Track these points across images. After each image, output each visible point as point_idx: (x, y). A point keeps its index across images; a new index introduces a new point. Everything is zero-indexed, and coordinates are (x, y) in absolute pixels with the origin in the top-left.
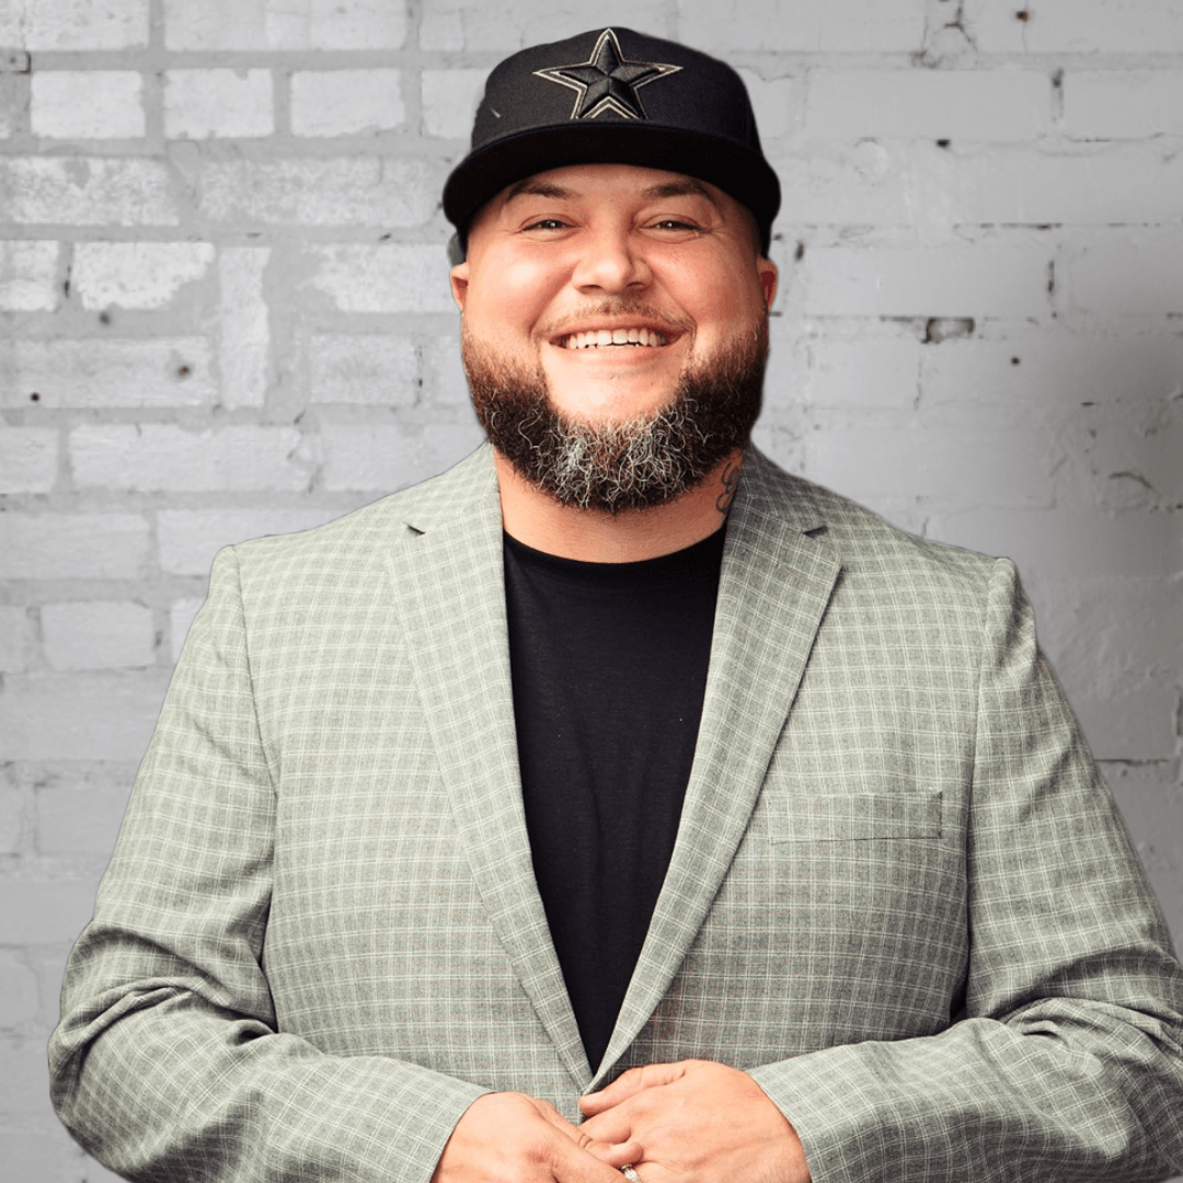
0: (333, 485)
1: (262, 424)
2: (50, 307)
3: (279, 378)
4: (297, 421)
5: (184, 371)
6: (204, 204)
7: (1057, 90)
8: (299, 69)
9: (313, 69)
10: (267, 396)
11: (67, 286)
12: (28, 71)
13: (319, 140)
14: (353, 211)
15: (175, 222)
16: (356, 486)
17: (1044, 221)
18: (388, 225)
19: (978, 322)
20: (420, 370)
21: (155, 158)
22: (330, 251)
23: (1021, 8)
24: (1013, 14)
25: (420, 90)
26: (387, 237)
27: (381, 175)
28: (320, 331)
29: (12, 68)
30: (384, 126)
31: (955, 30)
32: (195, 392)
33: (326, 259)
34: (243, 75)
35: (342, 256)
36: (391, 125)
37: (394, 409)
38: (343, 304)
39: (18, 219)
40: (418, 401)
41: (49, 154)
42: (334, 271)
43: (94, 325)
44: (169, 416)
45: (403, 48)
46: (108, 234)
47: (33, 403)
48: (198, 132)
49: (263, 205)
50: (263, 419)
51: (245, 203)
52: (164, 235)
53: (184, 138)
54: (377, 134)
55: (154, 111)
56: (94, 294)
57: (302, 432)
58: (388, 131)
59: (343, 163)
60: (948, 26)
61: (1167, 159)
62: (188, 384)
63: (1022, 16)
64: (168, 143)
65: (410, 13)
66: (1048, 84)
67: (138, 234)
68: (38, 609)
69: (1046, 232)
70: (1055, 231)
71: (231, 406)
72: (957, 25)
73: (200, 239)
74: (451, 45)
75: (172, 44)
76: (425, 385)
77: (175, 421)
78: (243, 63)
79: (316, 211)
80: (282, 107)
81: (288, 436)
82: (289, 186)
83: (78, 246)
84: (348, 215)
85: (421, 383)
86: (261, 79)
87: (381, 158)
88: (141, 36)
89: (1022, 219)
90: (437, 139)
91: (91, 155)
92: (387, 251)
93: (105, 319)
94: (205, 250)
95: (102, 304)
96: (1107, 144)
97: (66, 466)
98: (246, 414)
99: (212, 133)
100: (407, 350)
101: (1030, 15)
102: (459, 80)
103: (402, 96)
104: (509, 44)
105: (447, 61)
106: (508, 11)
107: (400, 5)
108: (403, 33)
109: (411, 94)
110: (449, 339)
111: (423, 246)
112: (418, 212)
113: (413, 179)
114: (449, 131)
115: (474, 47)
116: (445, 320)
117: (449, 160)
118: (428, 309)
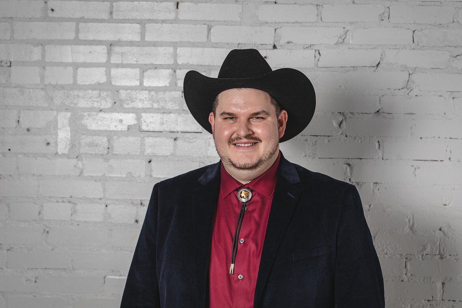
0: (86, 174)
1: (68, 158)
2: (15, 126)
3: (73, 146)
4: (77, 157)
5: (48, 144)
6: (54, 101)
8: (80, 67)
9: (83, 67)
10: (69, 150)
11: (18, 121)
12: (10, 66)
13: (84, 85)
15: (47, 105)
16: (92, 175)
18: (102, 107)
20: (109, 145)
21: (42, 89)
22: (86, 114)
25: (110, 73)
26: (101, 110)
27: (100, 95)
28: (83, 134)
29: (6, 65)
30: (101, 82)
32: (51, 148)
33: (85, 116)
34: (65, 68)
35: (89, 115)
37: (102, 155)
38: (89, 128)
39: (7, 104)
40: (108, 153)
41: (15, 87)
42: (87, 119)
43: (25, 131)
44: (44, 156)
45: (106, 62)
46: (29, 108)
47: (9, 151)
48: (54, 83)
49: (69, 102)
50: (67, 156)
51: (65, 101)
52: (44, 109)
53: (50, 84)
54: (99, 84)
55: (42, 78)
56: (25, 124)
57: (78, 160)
58: (103, 83)
59: (90, 91)
62: (49, 147)
64: (45, 85)
65: (108, 53)
67: (37, 108)
68: (9, 205)
71: (60, 153)
73: (53, 110)
74: (119, 62)
75: (47, 60)
76: (110, 149)
77: (45, 157)
78: (65, 65)
79: (82, 104)
80: (75, 76)
81: (74, 161)
82: (76, 97)
83: (22, 111)
84: (91, 105)
85: (109, 148)
86: (70, 69)
87: (100, 90)
88: (40, 58)
90: (114, 86)
91: (25, 88)
92: (101, 114)
93: (28, 130)
94: (54, 113)
95: (28, 127)
97: (18, 168)
98: (63, 155)
99: (57, 83)
100: (106, 139)
101: (267, 57)
102: (121, 71)
103: (106, 75)
104: (133, 62)
105: (117, 66)
106: (133, 53)
107: (106, 51)
108: (106, 58)
109: (108, 74)
110: (116, 137)
111: (110, 113)
112: (108, 104)
113: (108, 96)
114: (118, 84)
115: (124, 62)
116: (116, 133)
117: (117, 91)
118: (111, 129)
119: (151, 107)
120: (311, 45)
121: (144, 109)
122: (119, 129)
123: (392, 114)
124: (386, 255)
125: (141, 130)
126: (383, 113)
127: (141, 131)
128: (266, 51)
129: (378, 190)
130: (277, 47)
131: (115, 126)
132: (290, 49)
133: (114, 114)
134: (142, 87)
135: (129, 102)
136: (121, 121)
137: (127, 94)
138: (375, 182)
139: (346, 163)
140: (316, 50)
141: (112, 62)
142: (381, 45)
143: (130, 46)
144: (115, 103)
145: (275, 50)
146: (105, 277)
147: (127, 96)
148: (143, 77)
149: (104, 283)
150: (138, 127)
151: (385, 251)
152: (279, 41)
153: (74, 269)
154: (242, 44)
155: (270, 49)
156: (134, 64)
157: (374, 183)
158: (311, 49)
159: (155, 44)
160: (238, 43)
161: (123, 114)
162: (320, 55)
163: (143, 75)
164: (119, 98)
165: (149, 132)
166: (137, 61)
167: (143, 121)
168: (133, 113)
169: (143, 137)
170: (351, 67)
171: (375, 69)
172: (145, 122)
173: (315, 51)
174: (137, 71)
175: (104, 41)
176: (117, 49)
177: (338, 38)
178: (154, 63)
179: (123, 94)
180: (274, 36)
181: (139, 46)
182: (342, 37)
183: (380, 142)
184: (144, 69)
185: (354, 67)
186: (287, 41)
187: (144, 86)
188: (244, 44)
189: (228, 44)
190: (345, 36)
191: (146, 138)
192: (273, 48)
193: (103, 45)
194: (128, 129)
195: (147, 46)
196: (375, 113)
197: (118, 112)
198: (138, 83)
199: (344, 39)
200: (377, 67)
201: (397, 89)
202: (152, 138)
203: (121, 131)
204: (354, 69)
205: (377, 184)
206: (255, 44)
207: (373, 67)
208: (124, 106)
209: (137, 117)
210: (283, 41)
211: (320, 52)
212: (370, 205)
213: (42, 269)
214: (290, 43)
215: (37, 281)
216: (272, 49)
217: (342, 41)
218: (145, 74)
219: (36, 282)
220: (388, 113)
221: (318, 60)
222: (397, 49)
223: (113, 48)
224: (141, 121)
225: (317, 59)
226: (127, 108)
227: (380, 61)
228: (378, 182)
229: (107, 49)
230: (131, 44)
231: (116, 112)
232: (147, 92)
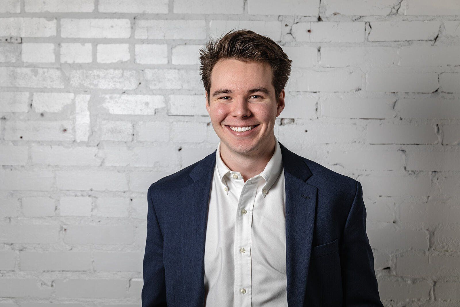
0: (107, 164)
1: (87, 146)
2: (27, 111)
3: (92, 132)
4: (97, 145)
5: (65, 130)
6: (71, 82)
7: (319, 52)
8: (100, 44)
9: (104, 44)
10: (89, 138)
11: (31, 105)
12: (21, 43)
13: (105, 64)
14: (115, 85)
15: (63, 87)
16: (114, 165)
17: (315, 91)
18: (125, 89)
19: (295, 120)
20: (133, 131)
21: (57, 68)
22: (108, 96)
23: (309, 29)
24: (307, 31)
25: (134, 50)
26: (125, 92)
27: (123, 75)
28: (104, 119)
29: (16, 42)
30: (124, 61)
31: (290, 35)
32: (68, 136)
33: (106, 99)
34: (83, 45)
35: (111, 98)
36: (126, 60)
37: (125, 142)
38: (111, 112)
39: (18, 86)
40: (133, 140)
41: (27, 67)
42: (109, 102)
43: (39, 116)
44: (60, 143)
45: (130, 38)
46: (43, 90)
47: (21, 139)
48: (70, 61)
49: (88, 83)
50: (87, 144)
51: (83, 82)
52: (59, 91)
53: (66, 63)
54: (122, 62)
55: (58, 55)
56: (39, 108)
57: (99, 149)
58: (126, 62)
59: (112, 71)
60: (287, 34)
61: (351, 73)
62: (66, 134)
63: (309, 31)
64: (61, 64)
65: (132, 28)
66: (317, 51)
67: (52, 90)
68: (21, 199)
69: (315, 93)
70: (318, 93)
71: (78, 141)
72: (290, 33)
73: (70, 92)
74: (144, 37)
75: (63, 35)
76: (135, 135)
77: (62, 145)
78: (83, 41)
79: (103, 85)
80: (94, 54)
81: (95, 150)
82: (96, 77)
83: (35, 94)
84: (113, 86)
85: (133, 135)
86: (89, 46)
87: (123, 69)
88: (55, 34)
89: (308, 90)
90: (139, 64)
91: (39, 67)
92: (124, 97)
93: (42, 115)
94: (72, 95)
95: (41, 111)
96: (334, 68)
97: (30, 158)
98: (82, 143)
99: (74, 62)
100: (130, 125)
101: (311, 31)
102: (145, 47)
103: (129, 52)
104: (160, 37)
105: (143, 42)
106: (160, 28)
107: (129, 25)
108: (130, 33)
109: (132, 51)
110: (142, 122)
111: (135, 95)
112: (133, 85)
113: (132, 76)
114: (143, 62)
115: (150, 38)
116: (141, 117)
117: (143, 71)
118: (136, 114)
119: (181, 88)
120: (360, 16)
121: (172, 90)
122: (145, 114)
123: (452, 94)
124: (446, 252)
125: (170, 114)
126: (442, 92)
127: (169, 116)
128: (311, 23)
129: (438, 179)
130: (323, 19)
131: (141, 110)
132: (337, 22)
133: (139, 96)
134: (170, 66)
135: (155, 82)
136: (147, 104)
137: (153, 74)
138: (433, 170)
139: (401, 149)
140: (366, 22)
141: (136, 37)
142: (440, 16)
143: (156, 19)
144: (140, 84)
145: (320, 23)
146: (130, 280)
147: (153, 76)
148: (172, 54)
149: (130, 286)
150: (166, 111)
151: (446, 248)
152: (325, 12)
153: (96, 271)
154: (283, 16)
155: (314, 22)
156: (161, 40)
157: (433, 172)
158: (361, 21)
159: (184, 17)
160: (279, 14)
161: (149, 97)
162: (371, 28)
163: (171, 52)
164: (144, 77)
165: (179, 116)
166: (164, 36)
167: (171, 104)
168: (160, 95)
169: (172, 122)
170: (406, 41)
171: (432, 43)
172: (174, 105)
173: (366, 24)
174: (165, 47)
175: (128, 14)
176: (142, 23)
177: (392, 9)
178: (184, 38)
179: (149, 74)
180: (319, 7)
181: (167, 19)
182: (395, 7)
183: (439, 125)
184: (172, 45)
185: (409, 41)
186: (334, 12)
187: (173, 65)
188: (285, 16)
189: (267, 16)
190: (399, 6)
191: (175, 123)
192: (318, 20)
193: (126, 18)
194: (155, 113)
195: (175, 19)
196: (433, 92)
197: (144, 94)
198: (165, 61)
199: (398, 9)
200: (436, 41)
201: (458, 66)
202: (182, 123)
203: (148, 116)
204: (409, 44)
205: (437, 173)
206: (297, 16)
207: (431, 40)
208: (150, 87)
209: (166, 100)
210: (329, 13)
211: (371, 25)
212: (429, 197)
213: (60, 271)
214: (337, 15)
215: (54, 284)
216: (317, 22)
217: (395, 12)
218: (174, 50)
219: (52, 286)
220: (448, 93)
221: (369, 33)
222: (458, 20)
223: (137, 21)
224: (170, 104)
225: (367, 32)
226: (154, 90)
227: (438, 35)
228: (437, 171)
229: (131, 23)
230: (157, 16)
231: (141, 94)
232: (176, 71)
